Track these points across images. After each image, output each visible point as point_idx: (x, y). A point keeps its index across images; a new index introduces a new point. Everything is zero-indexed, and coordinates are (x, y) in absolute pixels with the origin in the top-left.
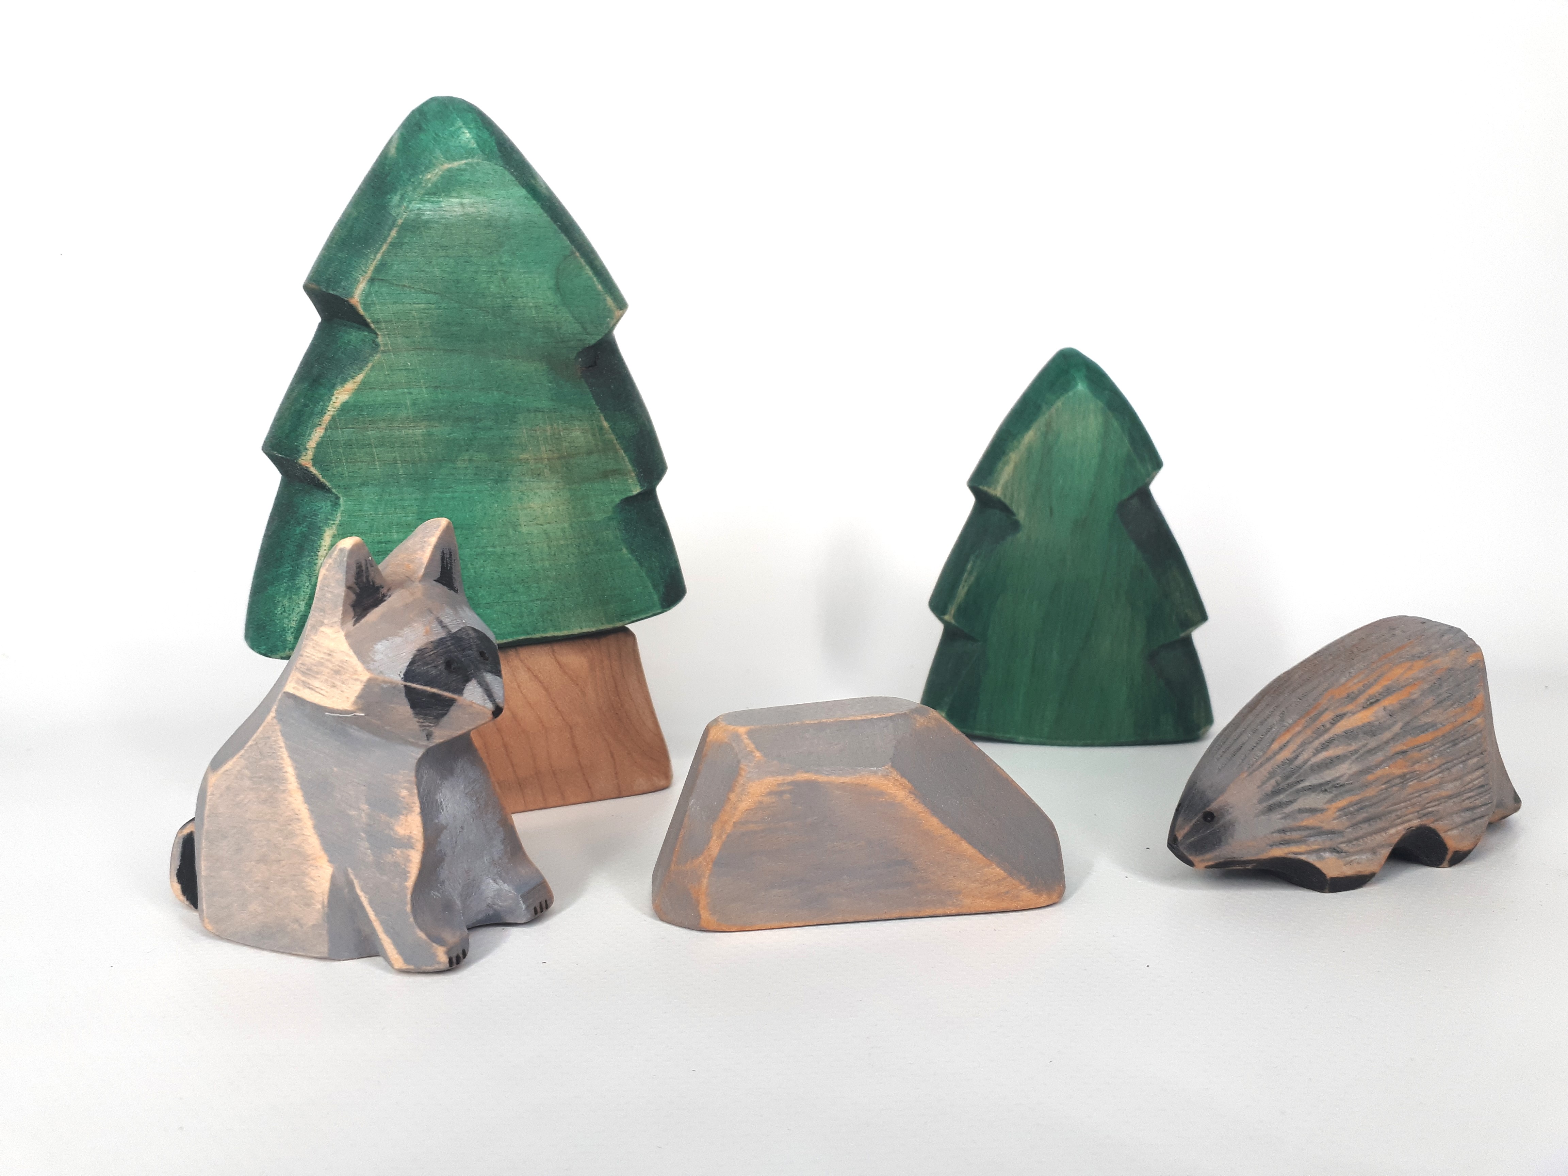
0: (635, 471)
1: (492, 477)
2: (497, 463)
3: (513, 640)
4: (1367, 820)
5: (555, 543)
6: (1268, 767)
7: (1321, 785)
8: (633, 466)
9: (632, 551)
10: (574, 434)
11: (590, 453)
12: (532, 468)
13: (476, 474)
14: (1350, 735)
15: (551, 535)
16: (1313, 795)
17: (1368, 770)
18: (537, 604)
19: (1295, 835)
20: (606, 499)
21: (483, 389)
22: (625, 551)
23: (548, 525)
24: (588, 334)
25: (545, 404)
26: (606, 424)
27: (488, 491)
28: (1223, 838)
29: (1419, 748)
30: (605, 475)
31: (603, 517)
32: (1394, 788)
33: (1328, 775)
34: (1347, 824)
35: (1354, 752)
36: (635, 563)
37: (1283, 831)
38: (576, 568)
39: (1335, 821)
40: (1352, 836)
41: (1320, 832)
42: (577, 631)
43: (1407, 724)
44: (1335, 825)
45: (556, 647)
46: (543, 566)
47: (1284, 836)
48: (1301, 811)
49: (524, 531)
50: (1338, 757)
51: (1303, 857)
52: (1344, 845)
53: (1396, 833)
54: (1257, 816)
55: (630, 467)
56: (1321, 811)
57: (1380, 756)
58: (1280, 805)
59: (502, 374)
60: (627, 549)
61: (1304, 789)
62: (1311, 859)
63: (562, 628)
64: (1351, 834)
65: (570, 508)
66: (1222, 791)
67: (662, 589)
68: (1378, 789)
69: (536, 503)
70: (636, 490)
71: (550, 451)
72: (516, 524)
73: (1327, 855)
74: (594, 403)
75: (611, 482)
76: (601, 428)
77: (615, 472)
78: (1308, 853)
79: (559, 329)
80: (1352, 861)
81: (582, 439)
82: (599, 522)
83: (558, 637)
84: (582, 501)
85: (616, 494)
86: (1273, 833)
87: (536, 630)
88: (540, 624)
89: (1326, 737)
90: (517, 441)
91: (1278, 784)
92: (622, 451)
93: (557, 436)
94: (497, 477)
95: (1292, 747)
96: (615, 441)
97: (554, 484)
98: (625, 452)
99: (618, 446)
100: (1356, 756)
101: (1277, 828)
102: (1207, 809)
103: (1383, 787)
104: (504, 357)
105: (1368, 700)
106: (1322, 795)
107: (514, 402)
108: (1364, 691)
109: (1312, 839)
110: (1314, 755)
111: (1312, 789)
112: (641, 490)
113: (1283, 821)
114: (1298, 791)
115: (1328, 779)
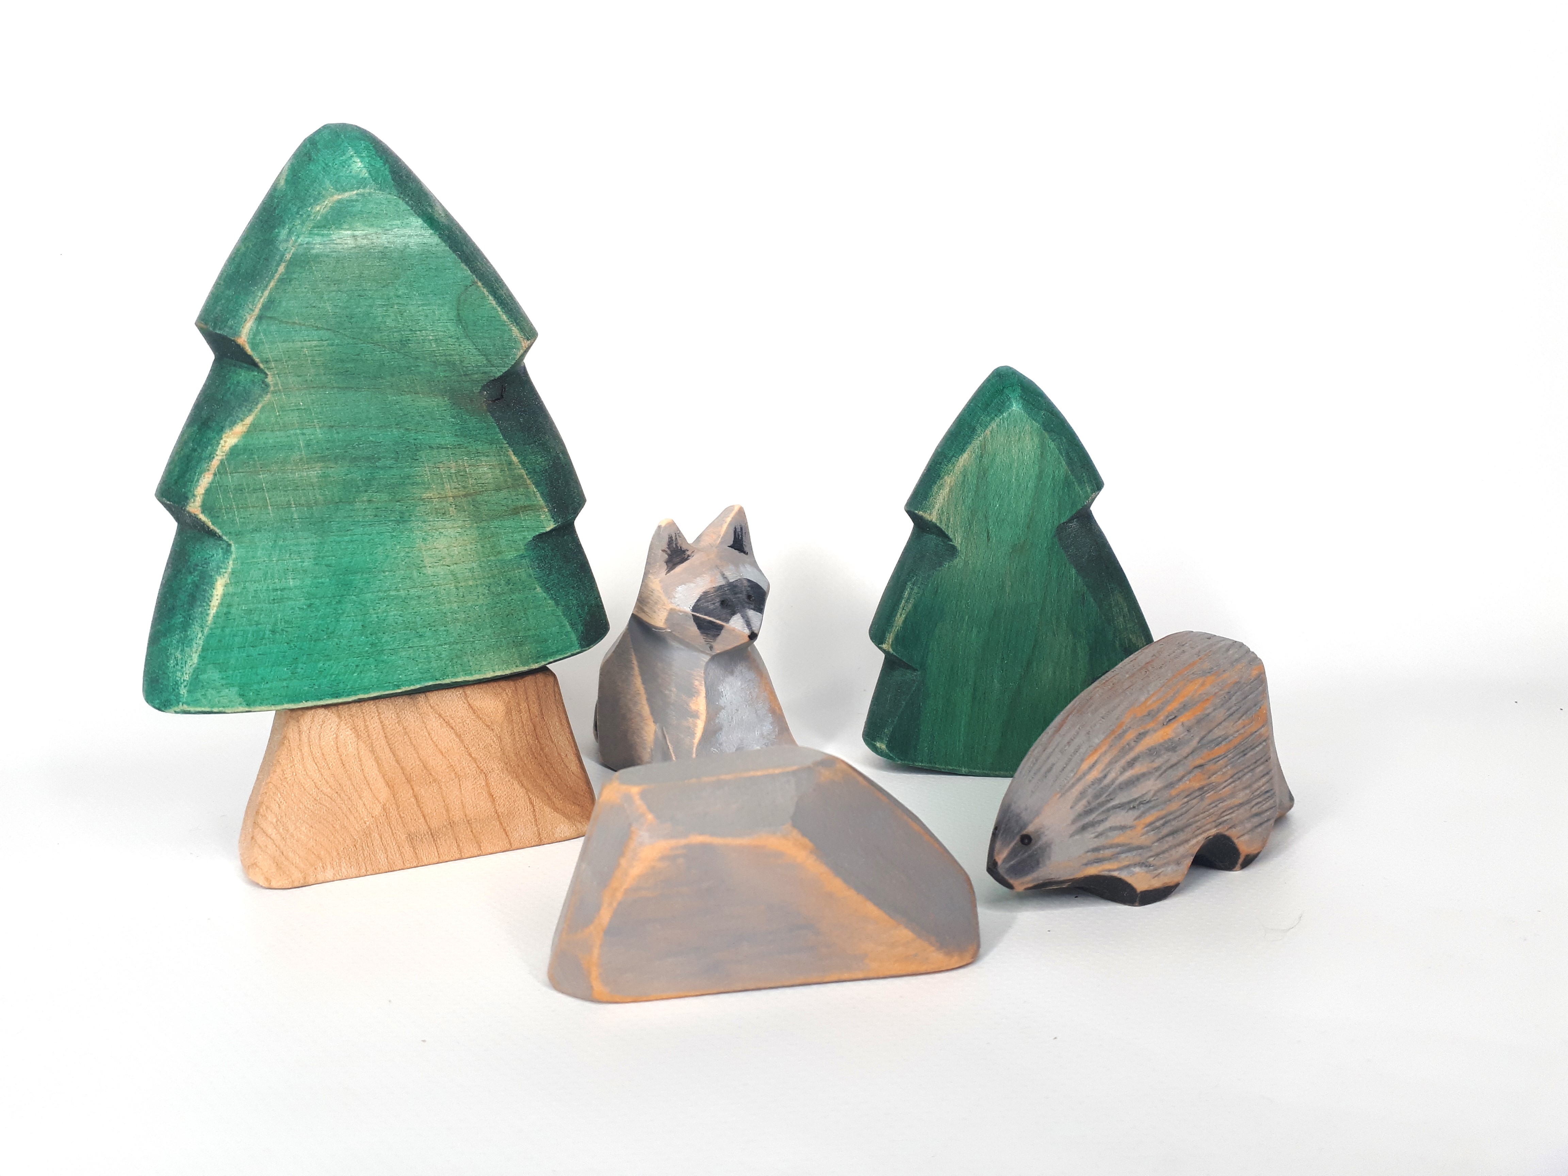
0: (547, 506)
1: (393, 519)
2: (398, 503)
3: (421, 686)
4: (1172, 833)
5: (463, 584)
6: (1079, 787)
7: (1129, 802)
8: (546, 501)
9: (547, 590)
10: (480, 470)
11: (498, 489)
12: (437, 507)
13: (376, 516)
14: (1153, 752)
15: (458, 575)
16: (1123, 813)
17: (1171, 785)
18: (445, 648)
19: (1107, 853)
20: (517, 537)
21: (381, 426)
22: (539, 590)
23: (455, 566)
24: (493, 366)
25: (449, 439)
26: (515, 459)
27: (390, 532)
28: (1041, 860)
29: (1215, 760)
30: (515, 511)
31: (515, 555)
32: (1195, 801)
33: (1135, 792)
34: (1155, 838)
35: (1157, 769)
36: (550, 602)
37: (1096, 850)
38: (487, 610)
39: (1143, 837)
40: (1159, 850)
41: (1130, 849)
42: (490, 675)
43: (1202, 738)
44: (1143, 840)
45: (469, 691)
46: (451, 608)
47: (1097, 854)
48: (1112, 829)
49: (429, 572)
50: (1143, 775)
51: (1115, 874)
52: (1152, 859)
53: (1195, 844)
54: (1072, 836)
55: (542, 502)
56: (1131, 827)
57: (1180, 771)
58: (1092, 824)
59: (401, 410)
60: (541, 587)
61: (1114, 807)
62: (1124, 875)
63: (473, 672)
64: (1157, 847)
65: (479, 547)
66: (1037, 814)
67: (580, 628)
68: (1181, 803)
69: (441, 543)
70: (550, 526)
71: (455, 488)
72: (421, 565)
73: (1137, 870)
74: (502, 437)
75: (523, 519)
76: (510, 463)
77: (525, 508)
78: (1120, 869)
79: (461, 362)
80: (1159, 874)
81: (490, 475)
82: (511, 560)
83: (469, 681)
84: (491, 540)
85: (528, 531)
86: (1088, 852)
87: (445, 675)
88: (450, 668)
89: (1132, 755)
90: (419, 480)
91: (1089, 803)
92: (534, 486)
93: (462, 473)
94: (399, 518)
95: (1100, 767)
96: (526, 477)
97: (460, 523)
98: (537, 487)
99: (528, 482)
100: (1160, 772)
101: (1091, 847)
102: (1024, 832)
103: (1186, 800)
104: (403, 393)
105: (1167, 717)
106: (1131, 812)
107: (415, 439)
108: (1163, 708)
109: (1123, 856)
110: (1122, 773)
111: (1121, 806)
112: (555, 526)
113: (1095, 840)
114: (1108, 810)
115: (1136, 796)
